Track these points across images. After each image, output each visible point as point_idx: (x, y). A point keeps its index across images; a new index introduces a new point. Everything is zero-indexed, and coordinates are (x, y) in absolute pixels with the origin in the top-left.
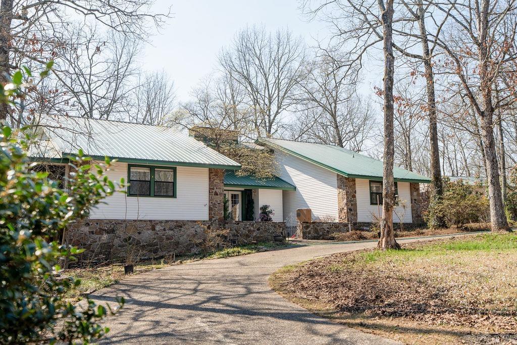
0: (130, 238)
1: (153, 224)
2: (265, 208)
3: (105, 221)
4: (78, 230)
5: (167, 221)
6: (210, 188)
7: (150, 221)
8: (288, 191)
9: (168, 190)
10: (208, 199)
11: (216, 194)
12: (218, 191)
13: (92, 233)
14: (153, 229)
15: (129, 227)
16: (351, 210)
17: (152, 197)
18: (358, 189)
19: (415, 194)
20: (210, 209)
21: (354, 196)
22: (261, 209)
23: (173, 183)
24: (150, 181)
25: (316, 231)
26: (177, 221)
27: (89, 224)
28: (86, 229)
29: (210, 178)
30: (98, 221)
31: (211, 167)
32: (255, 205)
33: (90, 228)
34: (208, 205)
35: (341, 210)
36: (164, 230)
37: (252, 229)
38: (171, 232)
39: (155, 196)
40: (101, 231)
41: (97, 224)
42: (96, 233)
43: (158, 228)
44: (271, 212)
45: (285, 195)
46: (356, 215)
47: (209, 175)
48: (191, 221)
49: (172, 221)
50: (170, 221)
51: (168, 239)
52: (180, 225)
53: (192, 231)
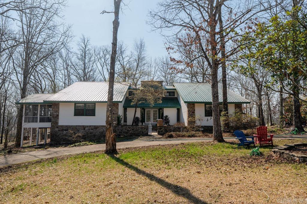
4: (54, 130)
7: (83, 126)
9: (92, 113)
12: (114, 112)
13: (59, 131)
14: (84, 129)
15: (74, 128)
18: (196, 109)
21: (193, 113)
23: (94, 110)
24: (84, 110)
26: (95, 126)
27: (58, 127)
28: (57, 129)
30: (62, 126)
35: (187, 119)
36: (89, 129)
37: (129, 129)
38: (92, 131)
39: (86, 115)
40: (63, 130)
42: (61, 131)
43: (86, 129)
46: (194, 122)
48: (101, 126)
49: (93, 126)
50: (91, 126)
51: (90, 133)
52: (96, 127)
53: (102, 130)
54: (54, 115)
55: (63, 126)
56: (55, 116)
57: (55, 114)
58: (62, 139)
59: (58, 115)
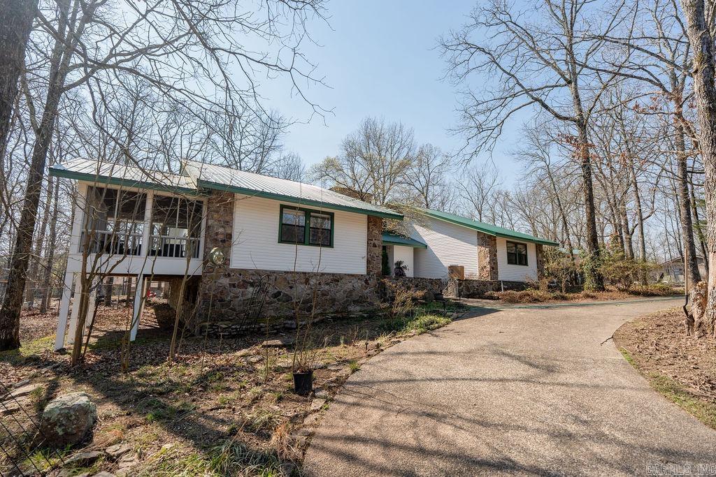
0: (279, 293)
1: (306, 277)
2: (399, 263)
3: (250, 272)
4: (215, 282)
5: (323, 274)
6: (368, 239)
7: (305, 273)
8: (419, 249)
9: (324, 238)
10: (366, 251)
11: (375, 246)
12: (376, 242)
13: (234, 286)
14: (307, 281)
15: (279, 280)
16: (493, 268)
17: (307, 245)
18: (498, 248)
19: (540, 255)
20: (368, 262)
21: (495, 255)
22: (396, 264)
23: (330, 231)
24: (305, 227)
25: (468, 289)
26: (333, 275)
27: (229, 275)
28: (225, 281)
29: (368, 228)
30: (242, 272)
31: (369, 213)
32: (390, 260)
33: (231, 280)
34: (366, 258)
35: (483, 269)
36: (320, 284)
38: (327, 287)
39: (310, 244)
40: (245, 284)
41: (240, 275)
42: (239, 286)
43: (313, 281)
44: (405, 268)
45: (416, 252)
46: (496, 273)
47: (368, 224)
48: (349, 275)
49: (328, 274)
50: (326, 273)
51: (323, 295)
52: (336, 279)
53: (349, 286)
54: (217, 234)
55: (246, 271)
56: (220, 237)
57: (221, 230)
58: (242, 312)
59: (230, 236)
